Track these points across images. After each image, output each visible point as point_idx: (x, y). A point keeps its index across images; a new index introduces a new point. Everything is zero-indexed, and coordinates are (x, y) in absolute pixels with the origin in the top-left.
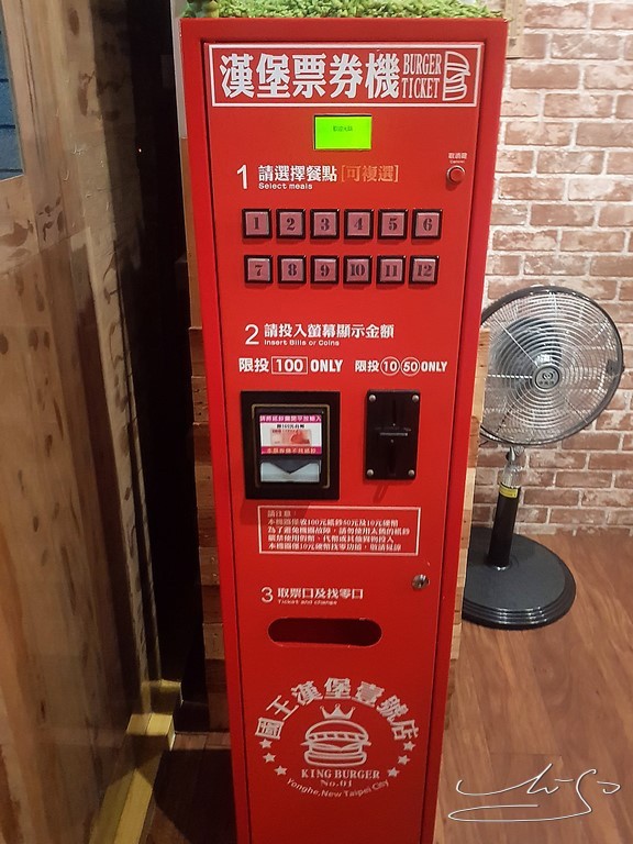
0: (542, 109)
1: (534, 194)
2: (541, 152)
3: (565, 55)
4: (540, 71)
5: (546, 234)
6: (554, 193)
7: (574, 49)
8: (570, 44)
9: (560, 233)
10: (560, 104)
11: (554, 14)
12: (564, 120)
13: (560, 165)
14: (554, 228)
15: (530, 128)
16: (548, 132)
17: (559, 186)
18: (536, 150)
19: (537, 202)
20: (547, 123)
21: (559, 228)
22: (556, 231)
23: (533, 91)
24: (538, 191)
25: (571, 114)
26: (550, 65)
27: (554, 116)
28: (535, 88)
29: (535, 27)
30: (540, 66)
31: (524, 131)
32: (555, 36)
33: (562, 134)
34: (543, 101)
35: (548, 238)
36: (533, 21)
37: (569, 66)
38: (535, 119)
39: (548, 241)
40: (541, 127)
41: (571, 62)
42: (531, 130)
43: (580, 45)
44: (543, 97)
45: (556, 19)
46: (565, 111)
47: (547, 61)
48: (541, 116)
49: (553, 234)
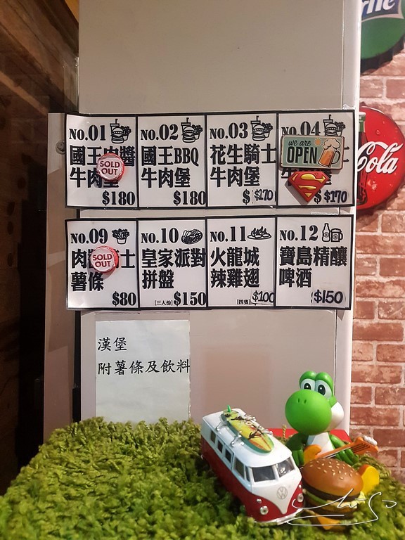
0: (374, 356)
1: (374, 421)
2: (376, 388)
3: (390, 316)
4: (371, 328)
5: (388, 453)
6: (391, 420)
7: (397, 312)
8: (393, 309)
9: (399, 452)
10: (389, 352)
11: (378, 288)
12: (394, 364)
13: (395, 398)
14: (394, 449)
15: (367, 369)
16: (381, 373)
17: (394, 415)
18: (373, 386)
19: (378, 428)
20: (381, 366)
21: (399, 448)
22: (396, 451)
23: (367, 342)
24: (378, 418)
25: (400, 359)
26: (378, 324)
27: (386, 361)
28: (368, 340)
29: (364, 296)
30: (371, 324)
31: (362, 372)
32: (380, 303)
33: (393, 375)
34: (375, 350)
35: (389, 457)
36: (363, 292)
37: (394, 324)
38: (370, 363)
39: (390, 459)
40: (376, 368)
41: (395, 321)
42: (368, 371)
43: (401, 309)
44: (375, 347)
45: (381, 291)
46: (394, 357)
47: (376, 320)
48: (374, 361)
49: (394, 454)
